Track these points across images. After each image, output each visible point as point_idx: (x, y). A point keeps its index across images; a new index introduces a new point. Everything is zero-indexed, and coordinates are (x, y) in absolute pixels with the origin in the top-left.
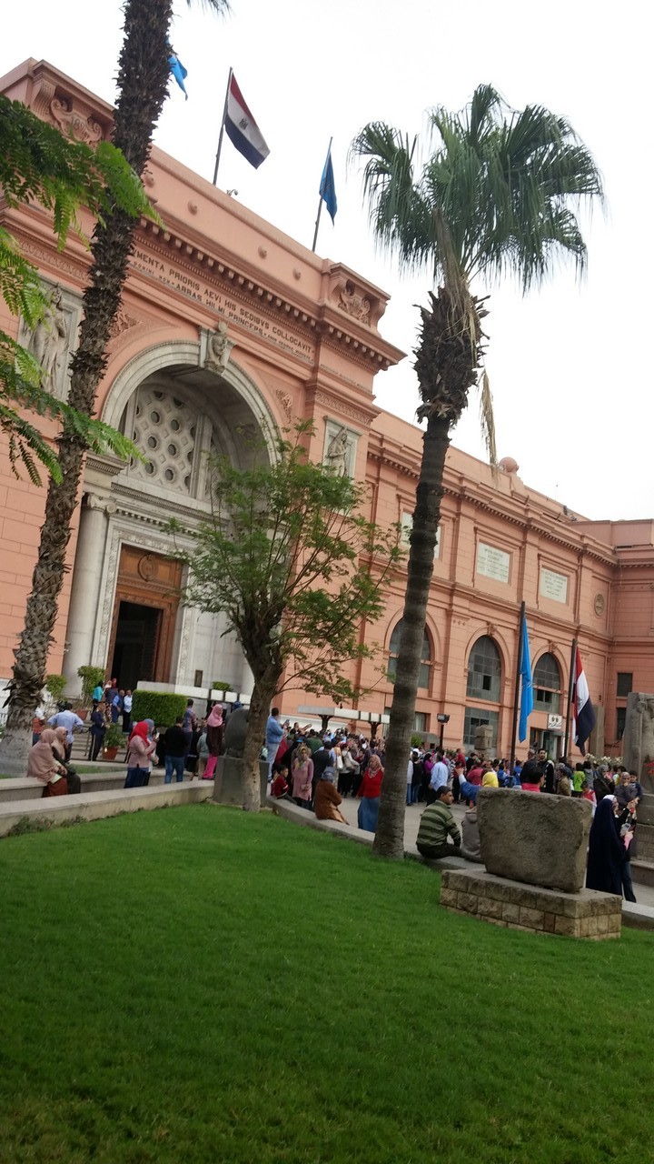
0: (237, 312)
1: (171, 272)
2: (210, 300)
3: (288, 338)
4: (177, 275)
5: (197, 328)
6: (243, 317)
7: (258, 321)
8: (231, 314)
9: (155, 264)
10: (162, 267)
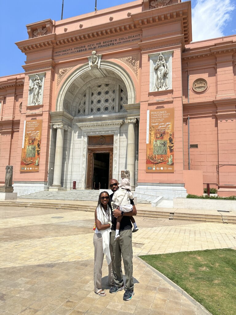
0: (102, 44)
1: (75, 48)
2: (89, 47)
3: (127, 38)
4: (77, 48)
5: (87, 59)
6: (104, 44)
7: (111, 41)
8: (99, 47)
9: (69, 50)
10: (72, 49)
